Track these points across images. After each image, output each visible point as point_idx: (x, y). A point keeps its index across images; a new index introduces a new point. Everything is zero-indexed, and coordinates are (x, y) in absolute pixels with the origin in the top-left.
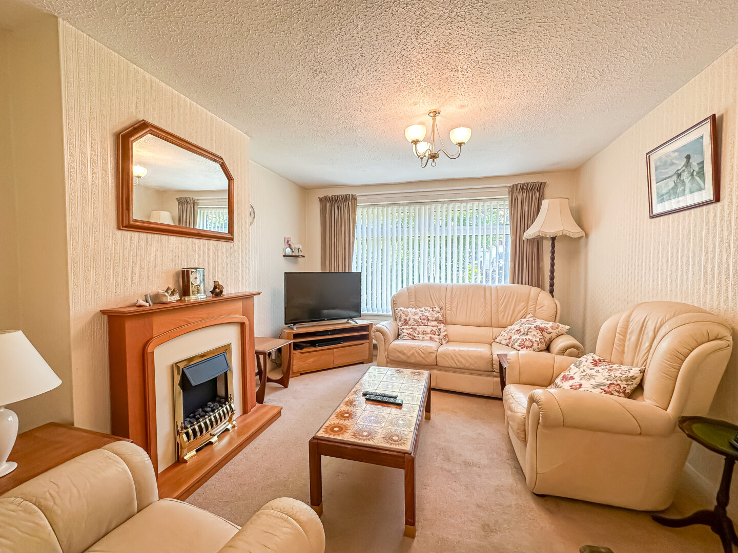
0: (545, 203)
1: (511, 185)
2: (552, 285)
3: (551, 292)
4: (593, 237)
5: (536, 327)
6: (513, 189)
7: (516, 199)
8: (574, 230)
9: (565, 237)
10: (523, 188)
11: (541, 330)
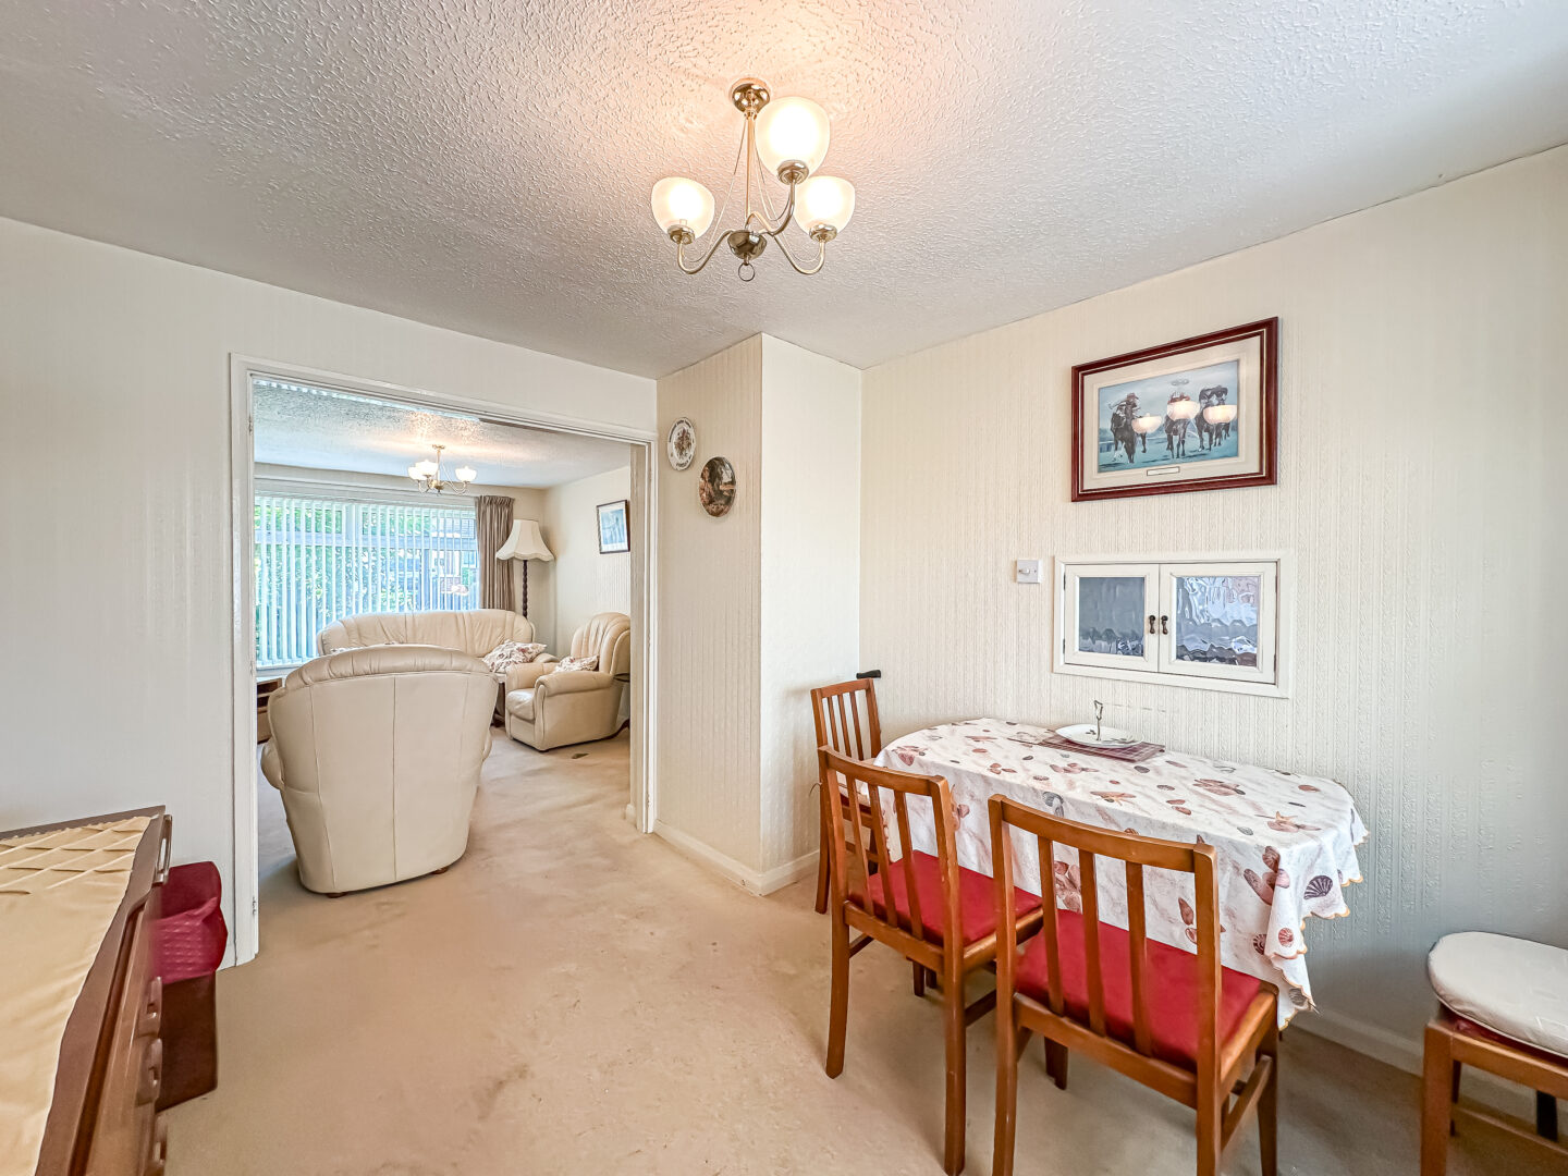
0: (517, 524)
1: (479, 495)
2: (525, 608)
3: (525, 615)
4: (560, 561)
5: (518, 649)
6: (480, 501)
7: (484, 512)
8: (545, 555)
9: (538, 560)
10: (492, 501)
11: (523, 651)
